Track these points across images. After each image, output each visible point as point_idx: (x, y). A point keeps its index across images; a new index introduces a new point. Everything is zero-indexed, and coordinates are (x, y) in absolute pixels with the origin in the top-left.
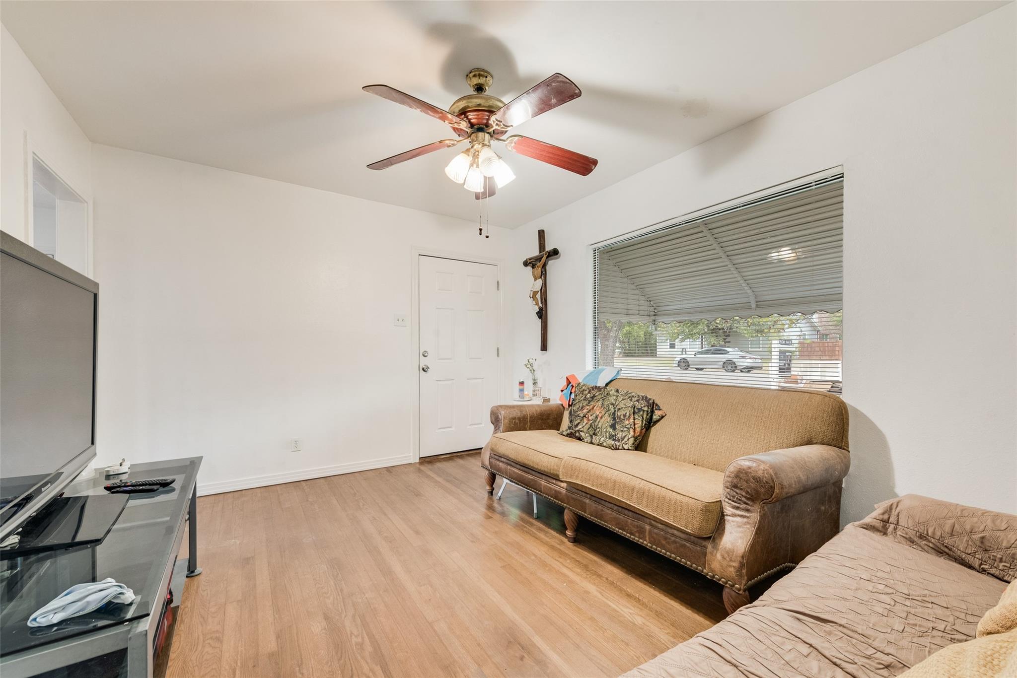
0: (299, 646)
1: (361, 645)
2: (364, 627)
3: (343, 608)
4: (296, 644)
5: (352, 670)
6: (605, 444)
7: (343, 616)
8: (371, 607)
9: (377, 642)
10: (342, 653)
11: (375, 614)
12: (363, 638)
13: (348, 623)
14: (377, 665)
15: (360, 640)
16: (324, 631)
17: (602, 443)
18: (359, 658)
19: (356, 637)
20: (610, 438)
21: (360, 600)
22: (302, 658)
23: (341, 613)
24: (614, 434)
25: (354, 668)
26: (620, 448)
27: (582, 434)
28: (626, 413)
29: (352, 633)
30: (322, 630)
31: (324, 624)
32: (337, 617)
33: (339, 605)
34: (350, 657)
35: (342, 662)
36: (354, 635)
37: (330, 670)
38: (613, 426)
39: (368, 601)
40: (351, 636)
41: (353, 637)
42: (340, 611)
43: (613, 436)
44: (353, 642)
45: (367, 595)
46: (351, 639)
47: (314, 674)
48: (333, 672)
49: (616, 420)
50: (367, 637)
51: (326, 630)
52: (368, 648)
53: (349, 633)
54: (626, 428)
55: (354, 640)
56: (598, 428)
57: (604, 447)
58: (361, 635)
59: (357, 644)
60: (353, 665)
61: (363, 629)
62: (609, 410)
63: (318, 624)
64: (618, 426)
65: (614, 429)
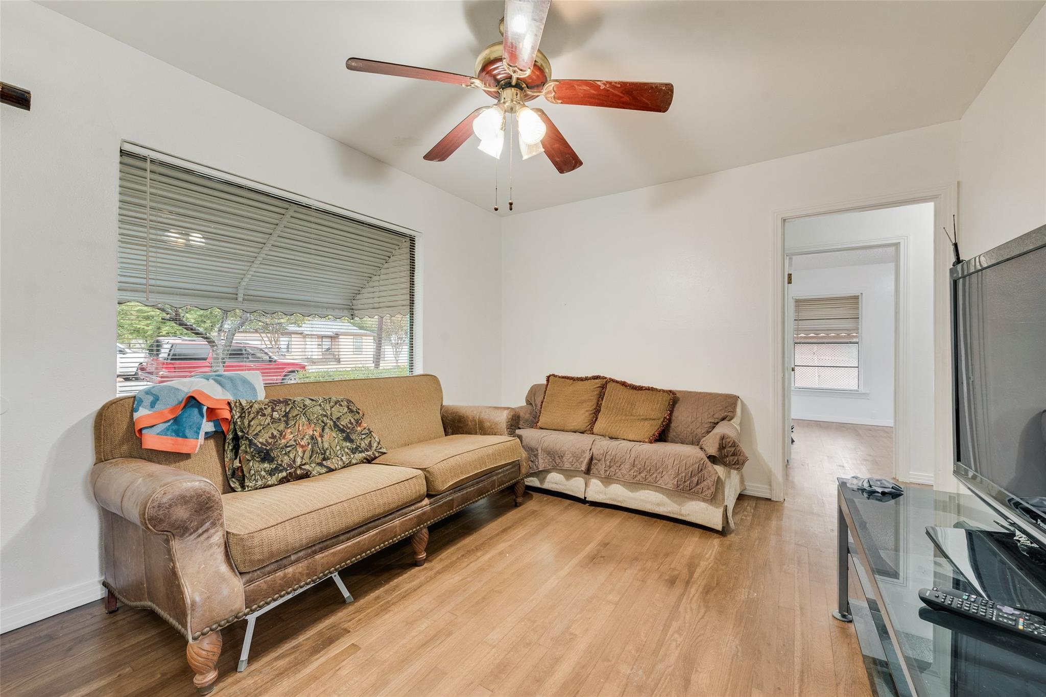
0: (730, 675)
1: (679, 631)
2: (662, 644)
3: (663, 679)
4: (731, 678)
5: (699, 621)
6: (354, 461)
7: (671, 669)
8: (639, 655)
9: (665, 624)
10: (697, 638)
11: (644, 646)
12: (672, 636)
13: (673, 658)
14: (680, 612)
15: (676, 636)
16: (699, 669)
17: (350, 462)
18: (687, 625)
19: (676, 641)
20: (354, 453)
21: (640, 673)
22: (732, 660)
23: (670, 675)
24: (354, 446)
25: (696, 622)
26: (377, 455)
27: (307, 467)
28: (350, 420)
29: (677, 647)
30: (701, 672)
31: (694, 677)
32: (678, 673)
33: (664, 686)
34: (693, 630)
35: (702, 632)
36: (676, 644)
37: (714, 634)
38: (348, 439)
39: (634, 664)
40: (680, 644)
41: (678, 642)
42: (669, 677)
43: (356, 449)
44: (682, 638)
45: (629, 671)
46: (681, 643)
47: (727, 640)
48: (712, 630)
49: (346, 431)
50: (669, 634)
51: (696, 669)
52: (675, 625)
53: (679, 649)
54: (363, 434)
55: (680, 640)
56: (327, 449)
57: (356, 464)
58: (672, 638)
59: (680, 635)
60: (695, 624)
61: (665, 641)
62: (326, 424)
63: (699, 682)
64: (353, 437)
65: (352, 441)
